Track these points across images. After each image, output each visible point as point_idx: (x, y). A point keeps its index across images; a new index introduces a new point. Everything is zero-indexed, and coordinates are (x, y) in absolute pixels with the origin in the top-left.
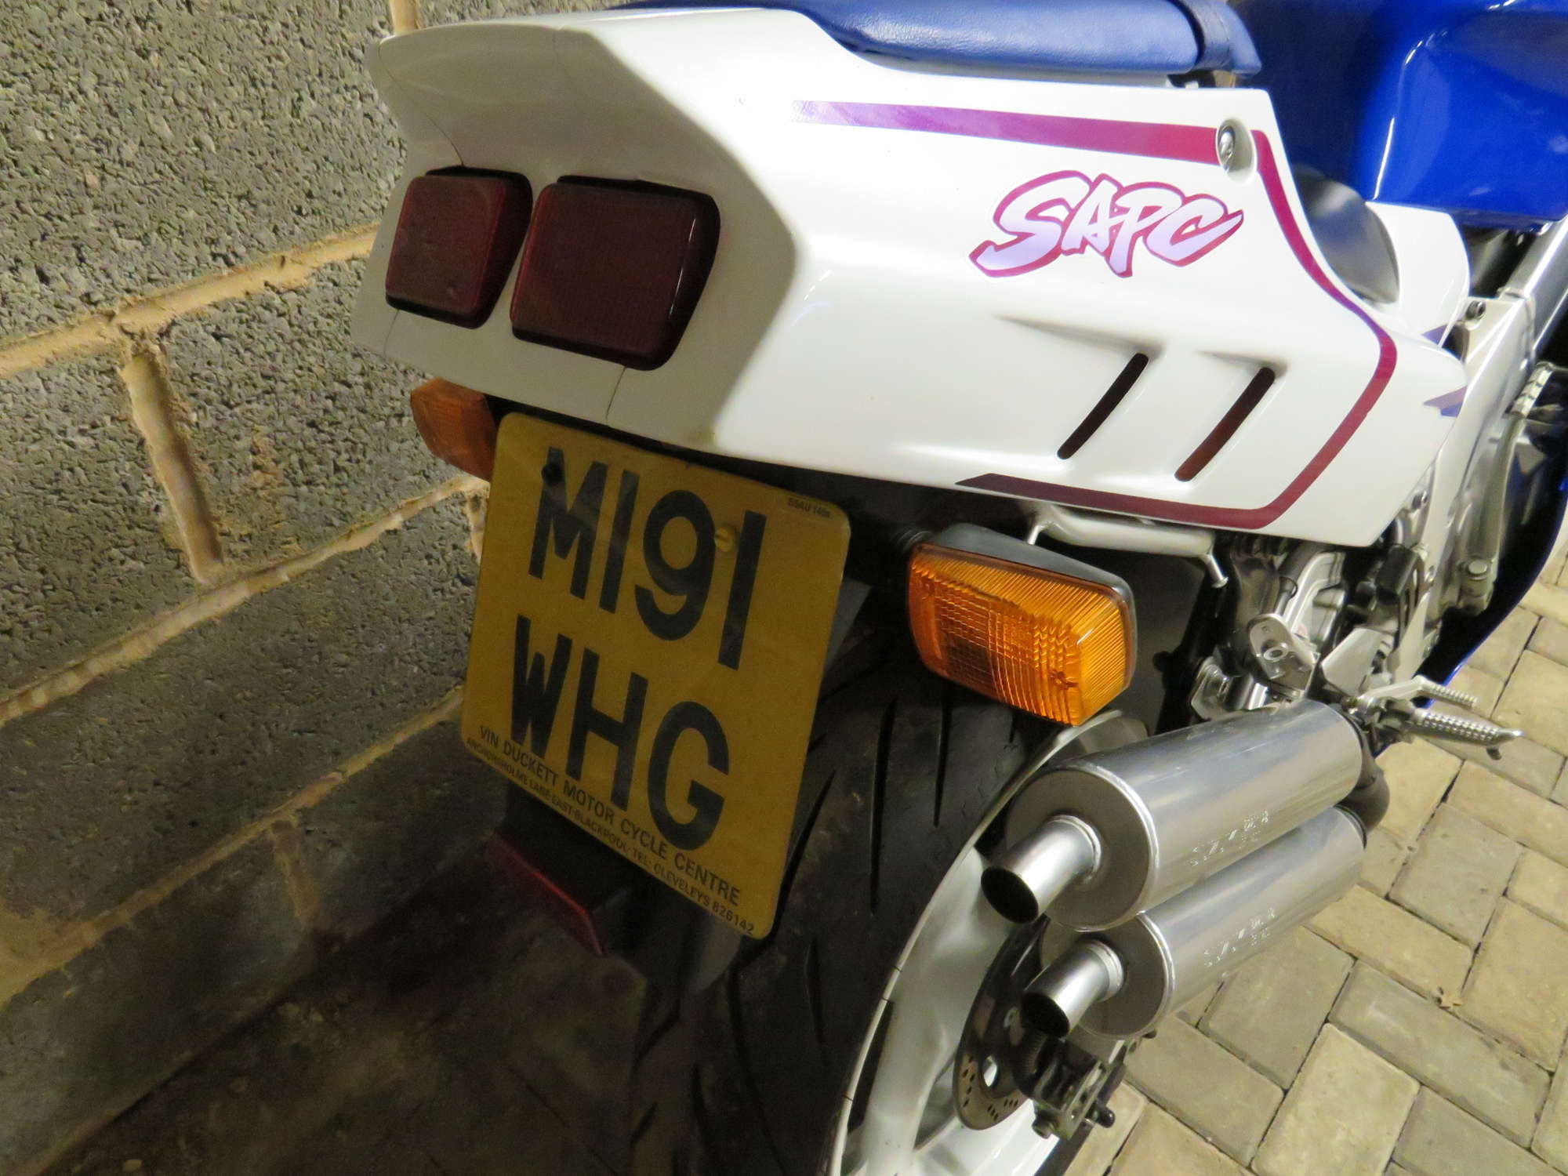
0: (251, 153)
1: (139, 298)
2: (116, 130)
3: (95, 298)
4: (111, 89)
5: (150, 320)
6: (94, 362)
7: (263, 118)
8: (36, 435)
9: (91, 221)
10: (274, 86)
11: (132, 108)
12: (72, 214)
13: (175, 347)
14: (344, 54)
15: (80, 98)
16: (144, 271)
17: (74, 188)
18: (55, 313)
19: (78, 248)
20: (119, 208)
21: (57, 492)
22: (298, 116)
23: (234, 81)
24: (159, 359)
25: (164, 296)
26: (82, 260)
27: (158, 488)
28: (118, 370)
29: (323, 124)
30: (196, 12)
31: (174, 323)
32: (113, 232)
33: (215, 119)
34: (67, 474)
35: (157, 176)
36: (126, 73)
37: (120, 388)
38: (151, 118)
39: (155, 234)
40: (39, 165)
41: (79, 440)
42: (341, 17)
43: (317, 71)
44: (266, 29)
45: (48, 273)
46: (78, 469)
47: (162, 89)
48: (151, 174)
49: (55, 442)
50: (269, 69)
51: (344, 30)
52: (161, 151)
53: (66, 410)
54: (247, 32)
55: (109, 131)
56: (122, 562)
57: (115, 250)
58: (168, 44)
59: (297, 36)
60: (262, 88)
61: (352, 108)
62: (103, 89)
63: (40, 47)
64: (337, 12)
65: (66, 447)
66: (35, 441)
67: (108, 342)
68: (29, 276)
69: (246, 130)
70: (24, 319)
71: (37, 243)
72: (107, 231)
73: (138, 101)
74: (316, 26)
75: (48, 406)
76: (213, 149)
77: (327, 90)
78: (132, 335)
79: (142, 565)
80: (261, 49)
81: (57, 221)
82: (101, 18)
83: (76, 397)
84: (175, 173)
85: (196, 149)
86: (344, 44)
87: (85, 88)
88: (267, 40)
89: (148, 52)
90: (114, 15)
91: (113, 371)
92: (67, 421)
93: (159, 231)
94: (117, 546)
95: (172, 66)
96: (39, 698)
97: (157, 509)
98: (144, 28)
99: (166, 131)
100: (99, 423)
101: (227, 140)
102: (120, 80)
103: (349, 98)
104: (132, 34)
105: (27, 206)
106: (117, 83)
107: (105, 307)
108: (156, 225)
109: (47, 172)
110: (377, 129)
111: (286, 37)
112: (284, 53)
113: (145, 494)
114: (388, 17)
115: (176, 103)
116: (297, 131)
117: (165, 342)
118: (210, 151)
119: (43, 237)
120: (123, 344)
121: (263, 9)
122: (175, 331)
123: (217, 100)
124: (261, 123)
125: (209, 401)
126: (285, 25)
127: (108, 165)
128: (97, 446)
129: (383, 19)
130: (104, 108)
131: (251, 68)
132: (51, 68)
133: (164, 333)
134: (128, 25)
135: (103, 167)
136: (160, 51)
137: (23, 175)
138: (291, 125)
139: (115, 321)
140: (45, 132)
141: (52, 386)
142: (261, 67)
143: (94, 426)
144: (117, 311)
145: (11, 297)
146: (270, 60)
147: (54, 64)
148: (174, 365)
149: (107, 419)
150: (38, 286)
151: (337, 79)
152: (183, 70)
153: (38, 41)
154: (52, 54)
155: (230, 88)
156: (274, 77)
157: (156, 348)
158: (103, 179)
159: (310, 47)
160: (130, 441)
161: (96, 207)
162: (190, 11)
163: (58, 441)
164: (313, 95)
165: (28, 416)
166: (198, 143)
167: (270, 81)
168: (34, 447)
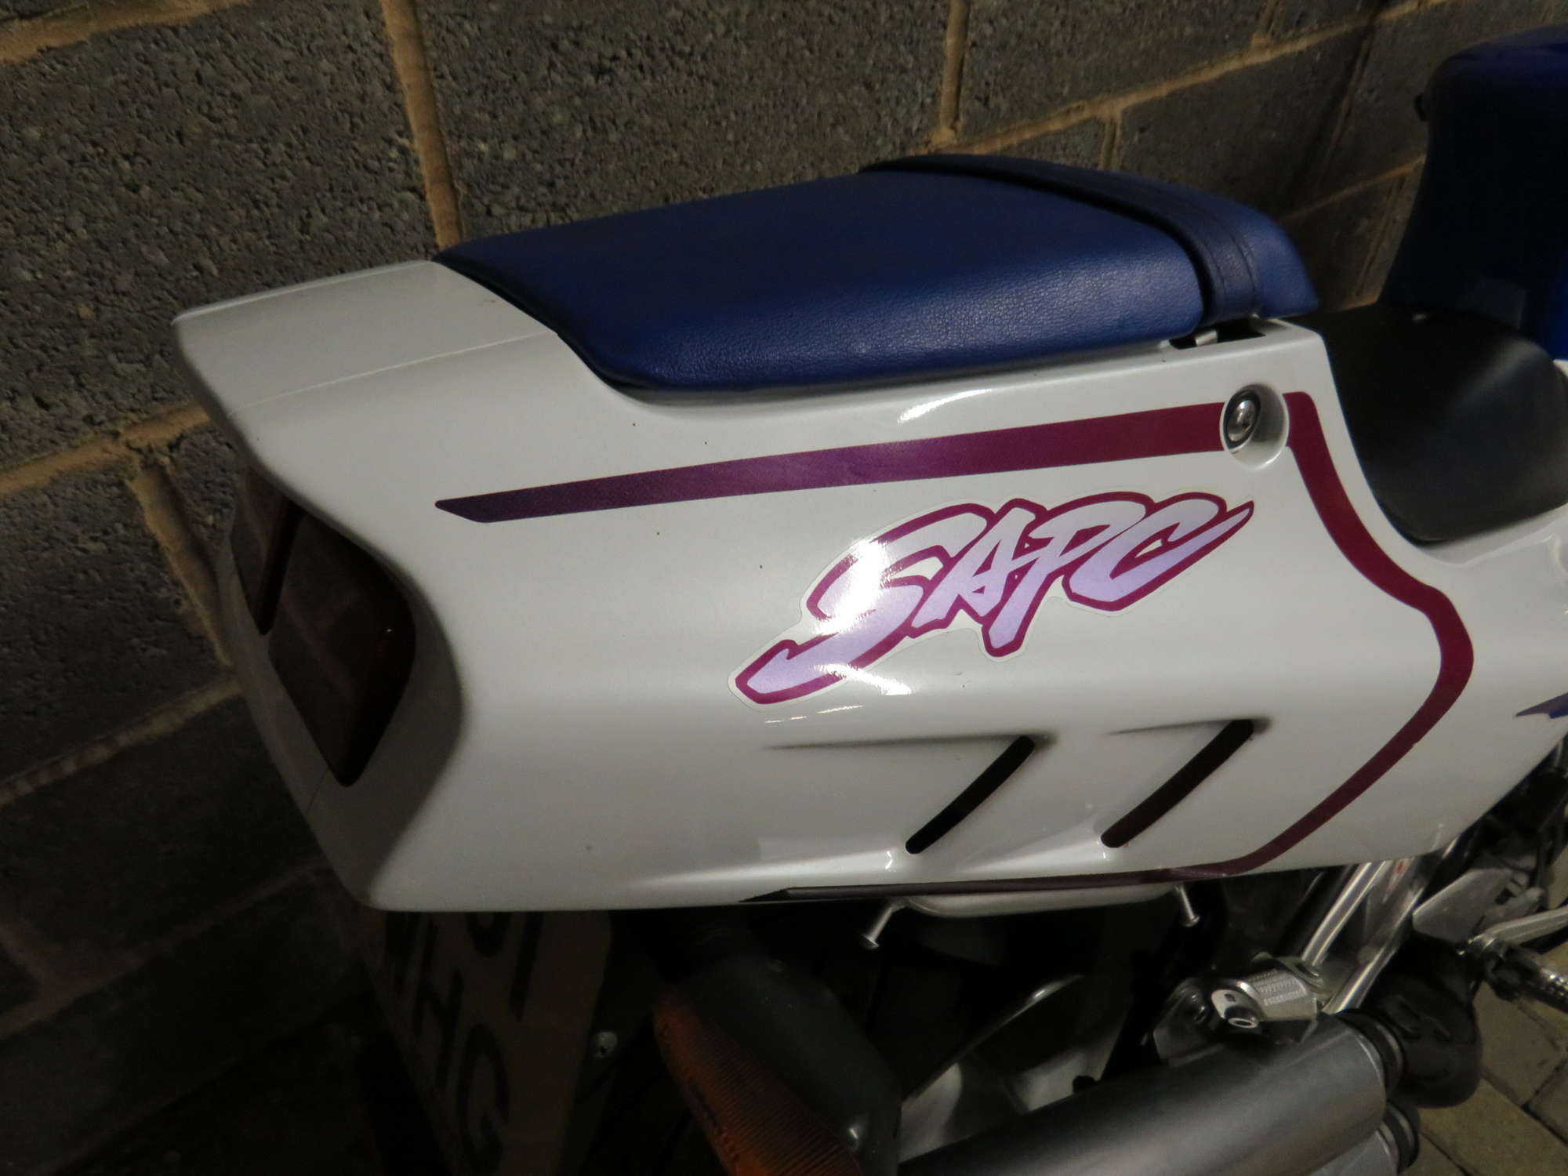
0: (258, 273)
1: (145, 416)
2: (109, 265)
3: (97, 420)
4: (101, 225)
5: (158, 435)
6: (102, 477)
7: (269, 237)
8: (46, 545)
9: (88, 349)
10: (279, 206)
11: (124, 241)
12: (68, 345)
13: (186, 459)
14: (357, 167)
15: (68, 236)
16: (148, 391)
17: (67, 321)
18: (57, 435)
19: (77, 375)
20: (117, 335)
21: (72, 592)
22: (308, 233)
23: (235, 205)
24: (169, 471)
25: (170, 413)
26: (81, 385)
27: (177, 584)
28: (127, 482)
29: (336, 238)
30: (188, 143)
31: (182, 437)
32: (112, 358)
33: (215, 244)
34: (81, 576)
35: (155, 302)
36: (115, 209)
37: (130, 499)
38: (144, 249)
39: (157, 357)
40: (29, 303)
41: (92, 546)
42: (352, 131)
43: (327, 187)
44: (267, 151)
45: (46, 401)
46: (91, 572)
47: (154, 220)
48: (149, 301)
49: (66, 549)
50: (273, 190)
51: (356, 144)
52: (157, 279)
53: (75, 520)
54: (246, 156)
55: (102, 266)
56: (144, 650)
57: (116, 374)
58: (159, 176)
59: (302, 155)
60: (265, 209)
61: (370, 219)
62: (92, 226)
63: (21, 193)
64: (348, 126)
65: (79, 553)
66: (46, 549)
67: (114, 458)
68: (28, 405)
69: (250, 251)
70: (24, 443)
71: (35, 373)
72: (105, 357)
73: (131, 233)
74: (323, 142)
75: (56, 519)
76: (215, 271)
77: (339, 204)
78: (139, 451)
79: (164, 652)
80: (263, 171)
81: (53, 353)
82: (84, 159)
83: (85, 509)
84: (175, 298)
85: (195, 273)
86: (357, 157)
87: (73, 226)
88: (268, 162)
89: (138, 186)
90: (99, 154)
91: (120, 484)
92: (78, 531)
93: (161, 353)
94: (138, 636)
95: (164, 197)
96: (69, 767)
97: (177, 602)
98: (132, 164)
99: (162, 258)
100: (110, 530)
101: (230, 263)
102: (109, 216)
103: (365, 209)
104: (120, 171)
105: (20, 341)
106: (106, 219)
107: (110, 427)
108: (157, 348)
109: (38, 308)
110: (399, 237)
111: (291, 157)
112: (289, 173)
113: (164, 590)
114: (407, 124)
115: (171, 231)
116: (307, 247)
117: (174, 455)
118: (211, 274)
119: (40, 367)
120: (130, 459)
121: (263, 131)
122: (184, 445)
123: (217, 226)
124: (267, 242)
125: (226, 505)
126: (289, 145)
127: (103, 296)
128: (110, 551)
129: (402, 128)
130: (93, 245)
131: (253, 190)
132: (35, 212)
133: (173, 446)
134: (114, 163)
135: (97, 299)
136: (151, 184)
137: (13, 312)
138: (301, 241)
139: (122, 439)
140: (33, 272)
141: (60, 501)
142: (264, 190)
143: (105, 533)
144: (121, 430)
145: (11, 424)
146: (273, 181)
147: (36, 206)
148: (186, 475)
149: (119, 526)
150: (39, 413)
151: (350, 192)
152: (176, 198)
153: (18, 187)
154: (34, 198)
155: (231, 213)
156: (279, 197)
157: (166, 460)
158: (97, 310)
159: (318, 164)
160: (145, 544)
161: (92, 336)
162: (181, 142)
163: (69, 548)
164: (323, 211)
165: (37, 528)
166: (197, 267)
167: (274, 201)
168: (46, 555)
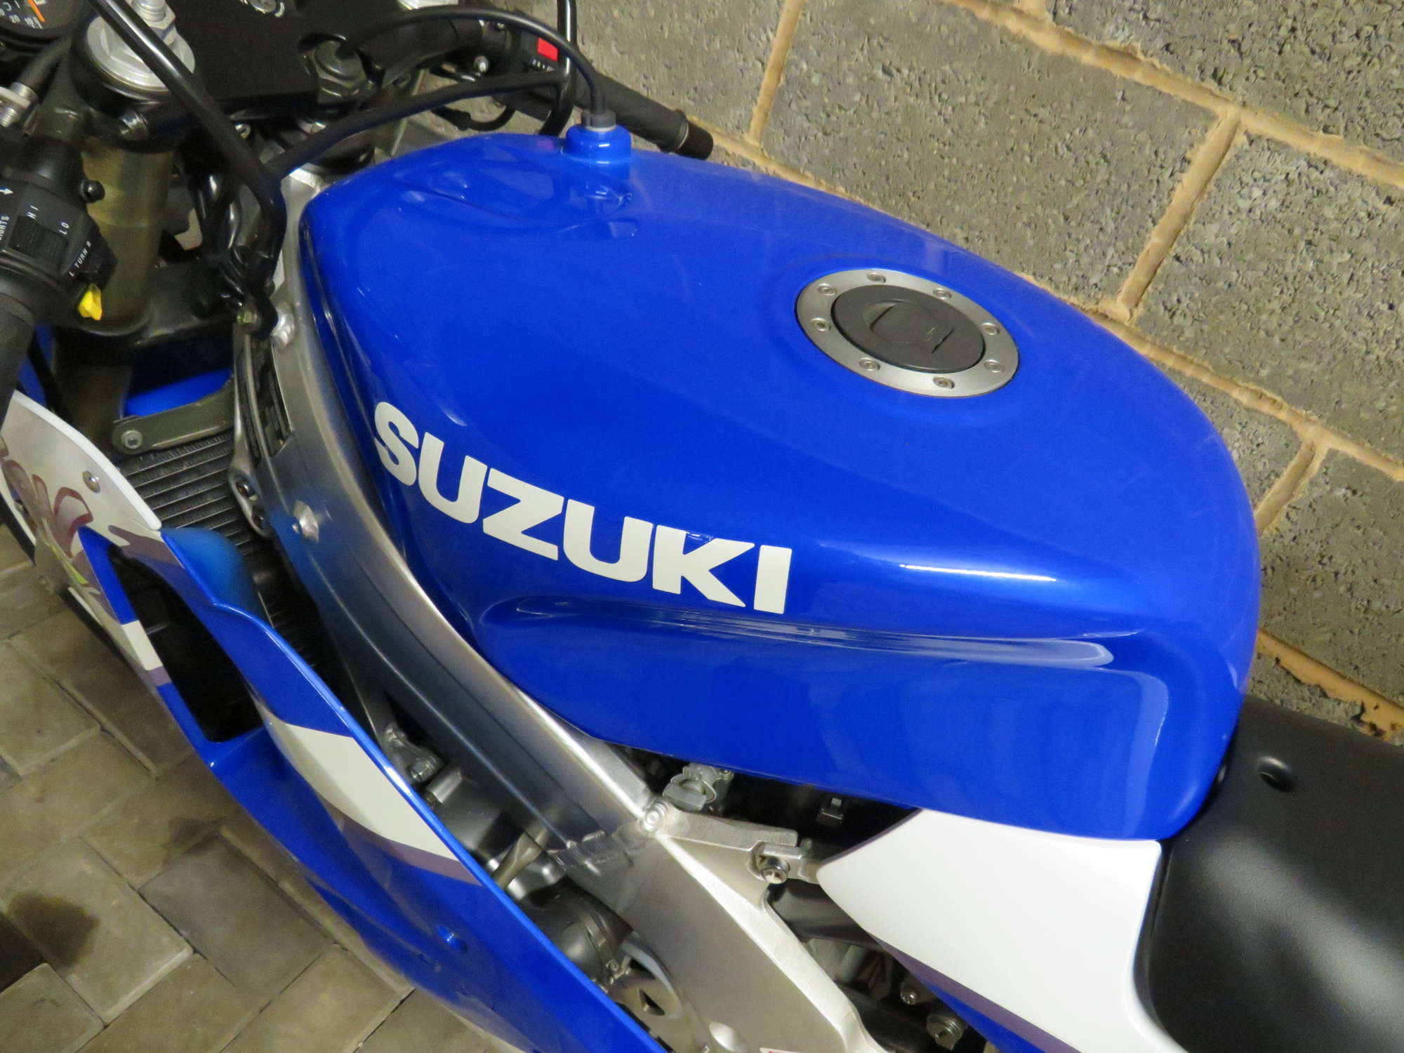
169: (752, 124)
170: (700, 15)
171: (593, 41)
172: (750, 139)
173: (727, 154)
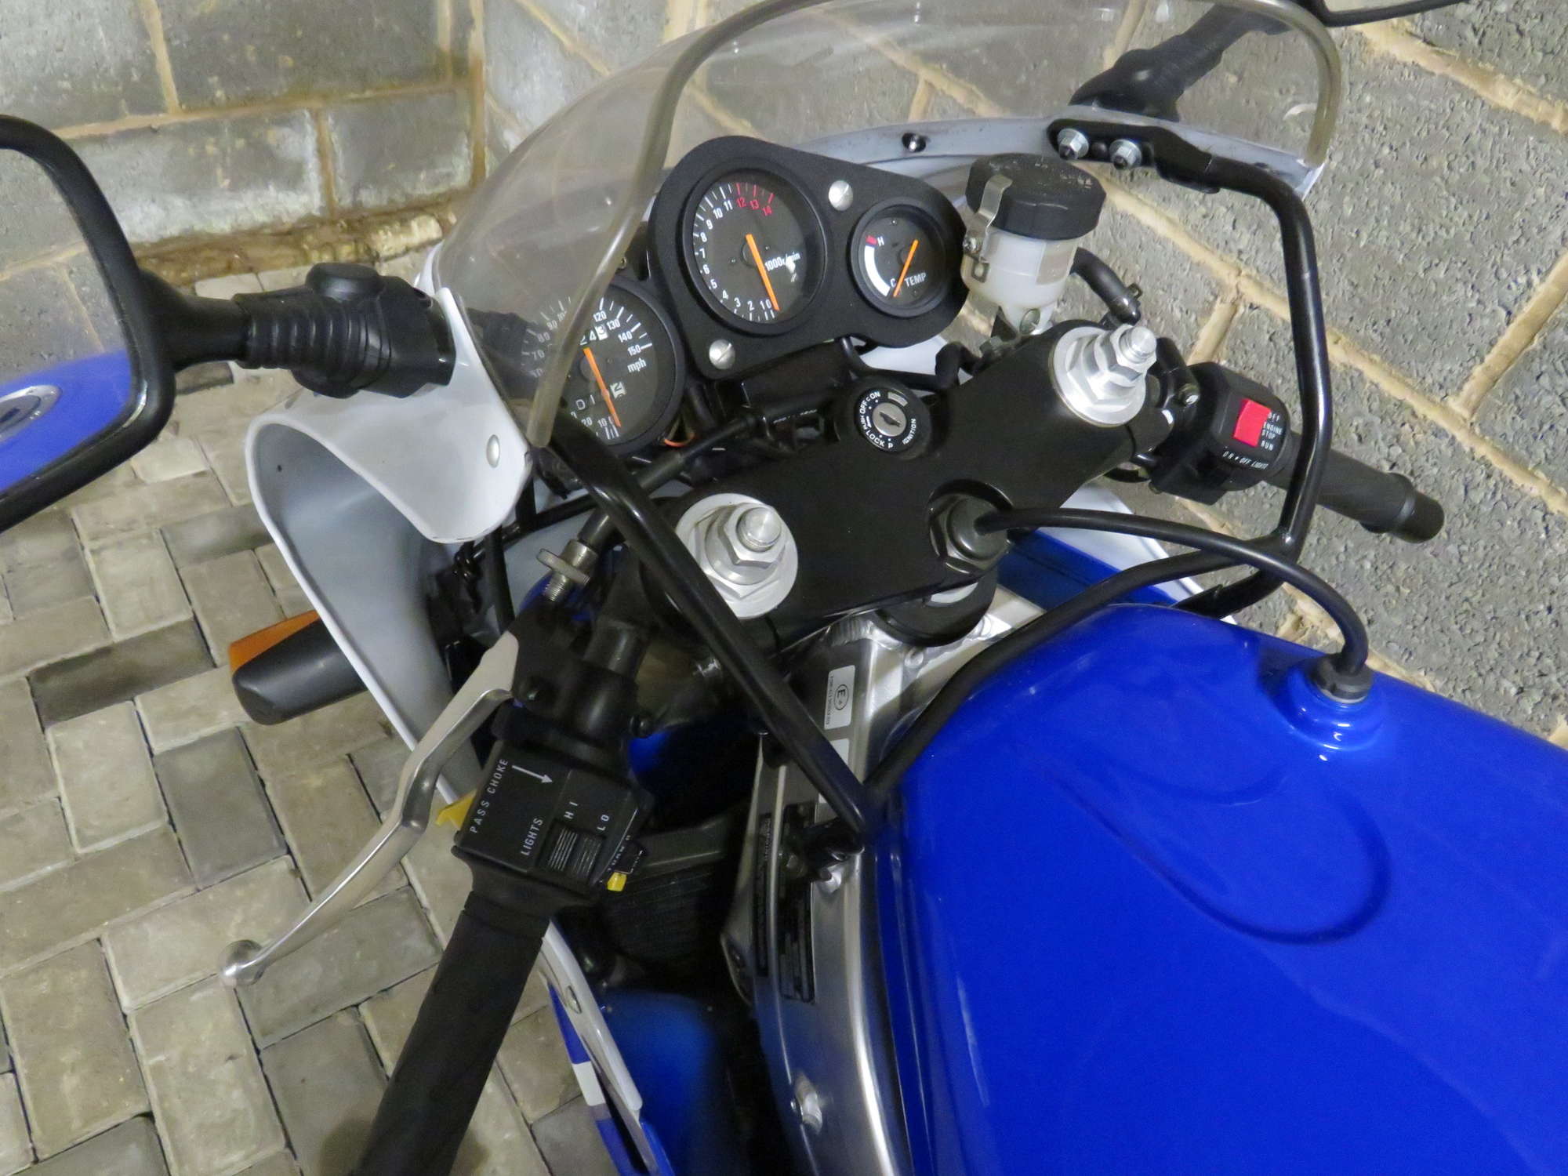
169: (1467, 387)
170: (1424, 228)
171: (1249, 228)
172: (1455, 404)
173: (1414, 414)
